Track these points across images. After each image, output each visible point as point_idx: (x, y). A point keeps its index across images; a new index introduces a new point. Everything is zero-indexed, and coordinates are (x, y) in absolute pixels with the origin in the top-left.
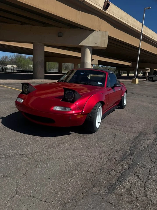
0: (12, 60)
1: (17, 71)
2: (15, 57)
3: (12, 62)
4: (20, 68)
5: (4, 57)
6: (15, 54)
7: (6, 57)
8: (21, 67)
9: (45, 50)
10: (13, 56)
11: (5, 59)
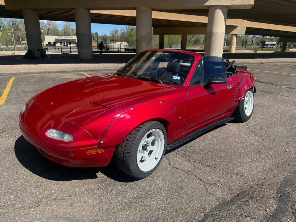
0: (124, 34)
1: (126, 49)
2: (127, 30)
3: (123, 38)
4: (131, 45)
5: (114, 32)
6: (128, 26)
7: (116, 31)
8: (133, 45)
9: (153, 17)
10: (124, 29)
11: (115, 34)
